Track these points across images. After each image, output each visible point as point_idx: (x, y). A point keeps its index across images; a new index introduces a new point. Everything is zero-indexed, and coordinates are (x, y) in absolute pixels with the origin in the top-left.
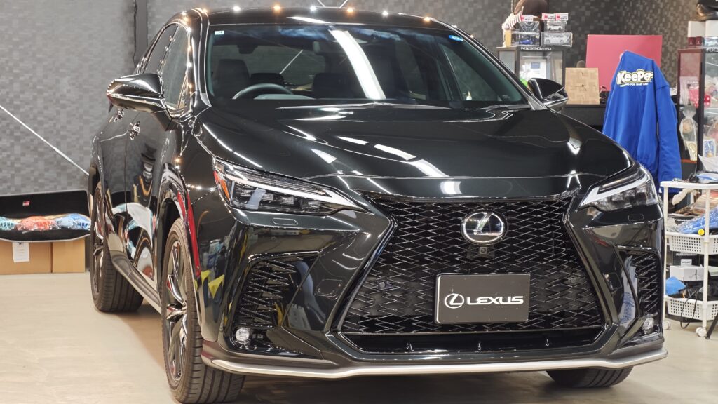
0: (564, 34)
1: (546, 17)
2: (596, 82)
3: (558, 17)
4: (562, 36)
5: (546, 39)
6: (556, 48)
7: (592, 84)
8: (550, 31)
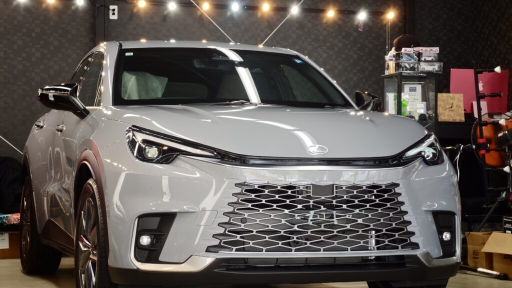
0: (435, 63)
1: (422, 50)
2: (462, 104)
3: (431, 50)
4: (435, 65)
5: (422, 67)
6: (429, 73)
7: (458, 106)
8: (426, 61)
